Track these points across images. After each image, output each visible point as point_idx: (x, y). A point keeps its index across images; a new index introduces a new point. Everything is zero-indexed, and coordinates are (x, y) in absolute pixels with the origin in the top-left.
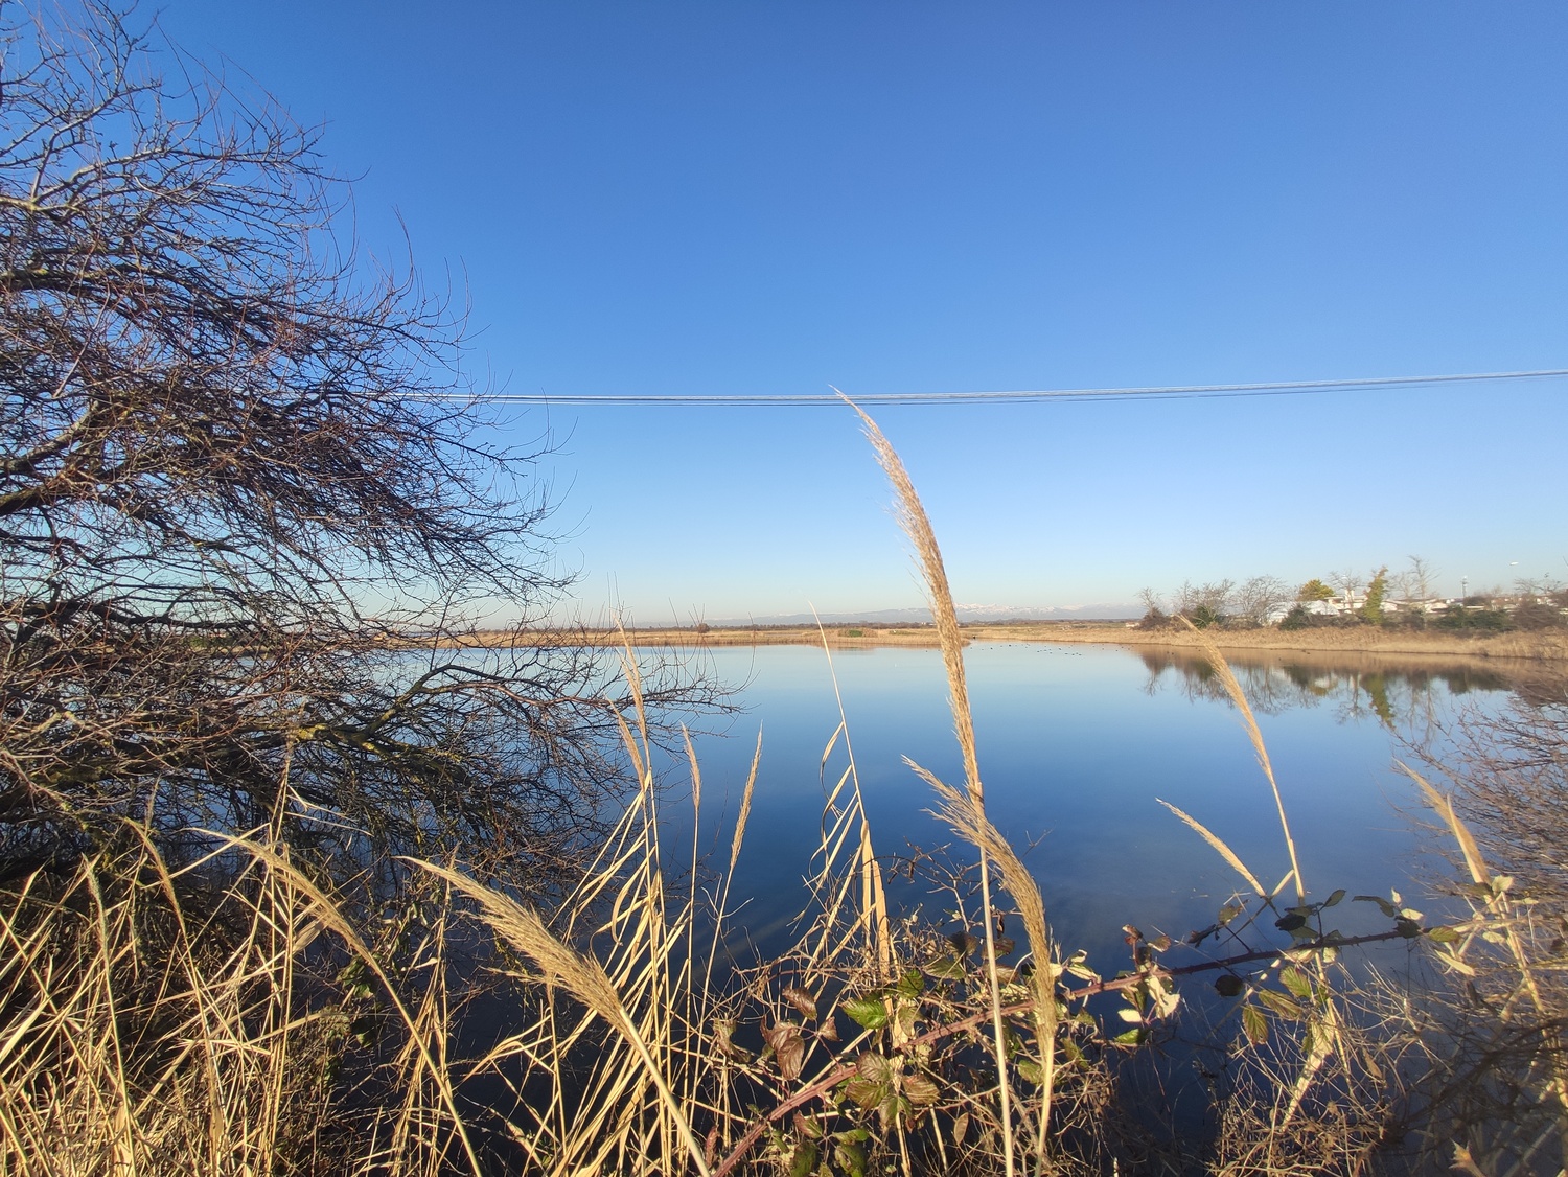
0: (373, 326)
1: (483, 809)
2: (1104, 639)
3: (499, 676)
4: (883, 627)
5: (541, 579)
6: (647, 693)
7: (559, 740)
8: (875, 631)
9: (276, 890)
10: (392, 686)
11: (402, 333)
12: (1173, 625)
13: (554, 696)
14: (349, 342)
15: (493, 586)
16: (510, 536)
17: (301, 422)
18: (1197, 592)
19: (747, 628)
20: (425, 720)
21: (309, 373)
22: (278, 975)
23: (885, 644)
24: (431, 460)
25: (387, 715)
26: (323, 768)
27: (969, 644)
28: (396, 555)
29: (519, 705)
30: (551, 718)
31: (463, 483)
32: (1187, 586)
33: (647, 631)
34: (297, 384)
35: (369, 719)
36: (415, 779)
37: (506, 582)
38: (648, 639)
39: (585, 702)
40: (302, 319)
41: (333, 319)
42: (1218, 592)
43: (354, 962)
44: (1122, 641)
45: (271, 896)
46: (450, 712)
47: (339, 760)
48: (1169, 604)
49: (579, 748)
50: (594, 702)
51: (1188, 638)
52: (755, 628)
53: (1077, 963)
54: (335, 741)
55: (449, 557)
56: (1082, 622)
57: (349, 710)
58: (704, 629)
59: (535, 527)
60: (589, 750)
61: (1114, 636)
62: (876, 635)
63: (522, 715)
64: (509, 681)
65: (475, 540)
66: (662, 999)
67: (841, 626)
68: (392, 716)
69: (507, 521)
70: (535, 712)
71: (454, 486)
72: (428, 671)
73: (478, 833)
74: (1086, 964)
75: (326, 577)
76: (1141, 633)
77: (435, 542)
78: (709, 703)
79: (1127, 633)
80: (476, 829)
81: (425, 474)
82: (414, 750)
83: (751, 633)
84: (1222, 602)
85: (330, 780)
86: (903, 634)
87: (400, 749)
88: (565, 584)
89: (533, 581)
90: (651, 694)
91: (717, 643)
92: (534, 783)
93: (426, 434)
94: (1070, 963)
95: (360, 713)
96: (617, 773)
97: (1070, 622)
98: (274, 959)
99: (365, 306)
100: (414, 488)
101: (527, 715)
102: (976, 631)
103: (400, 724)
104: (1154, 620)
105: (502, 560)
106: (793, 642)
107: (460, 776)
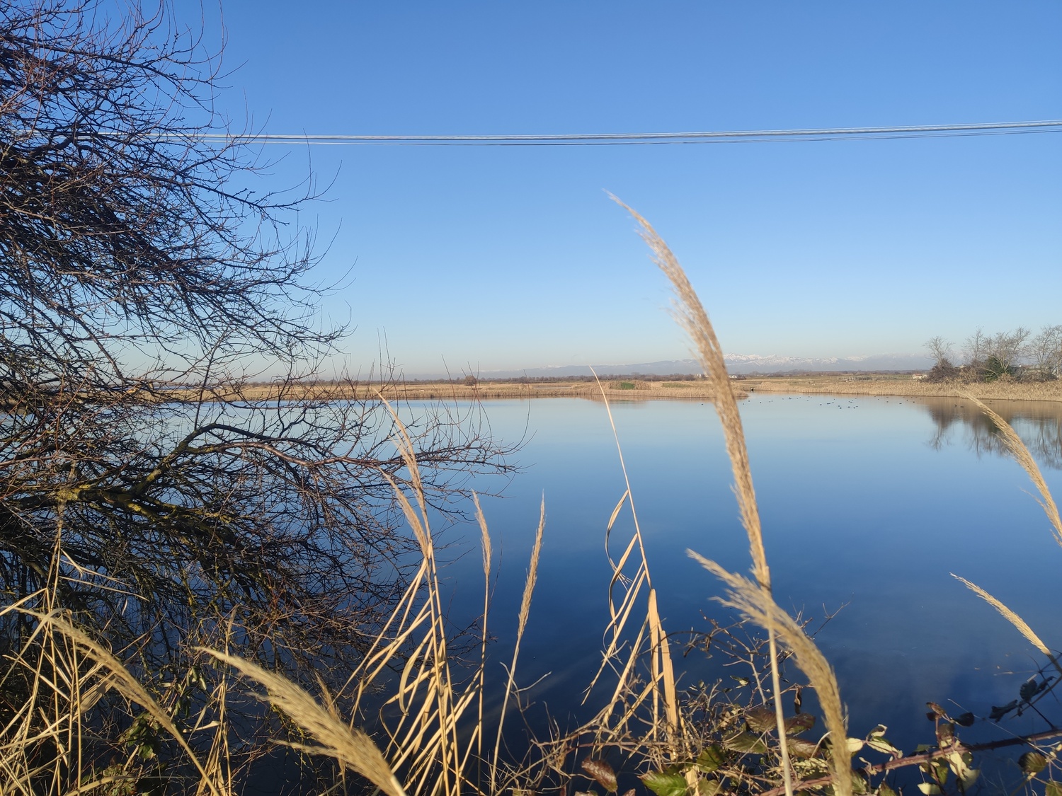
0: (123, 63)
1: (255, 569)
2: (889, 392)
3: (265, 434)
4: (656, 379)
5: (307, 333)
6: (420, 452)
7: (329, 500)
8: (648, 383)
9: (56, 655)
10: (156, 445)
11: (154, 70)
12: (962, 377)
13: (324, 455)
14: (96, 79)
15: (257, 342)
16: (273, 288)
17: (51, 167)
18: (989, 342)
19: (515, 381)
20: (191, 480)
21: (57, 114)
22: (64, 737)
23: (658, 397)
24: (188, 207)
25: (152, 475)
26: (89, 528)
27: (746, 397)
28: (154, 309)
29: (287, 465)
30: (322, 480)
31: (222, 233)
32: (979, 335)
33: (412, 383)
34: (43, 126)
35: (133, 479)
36: (184, 541)
37: (271, 337)
38: (414, 392)
39: (356, 462)
40: (49, 55)
41: (81, 56)
42: (1012, 342)
43: (136, 724)
44: (909, 393)
45: (53, 660)
46: (218, 472)
47: (104, 520)
48: (959, 354)
49: (351, 510)
50: (365, 463)
51: (978, 390)
52: (523, 381)
53: (877, 737)
54: (100, 501)
55: (210, 311)
56: (866, 373)
57: (113, 471)
58: (472, 381)
59: (300, 279)
60: (361, 511)
61: (900, 388)
62: (649, 388)
63: (290, 476)
64: (276, 440)
65: (236, 292)
66: (452, 765)
67: (612, 378)
68: (157, 477)
69: (269, 272)
70: (303, 470)
71: (213, 236)
72: (192, 430)
73: (249, 593)
74: (887, 738)
75: (85, 334)
76: (929, 386)
77: (195, 295)
78: (483, 462)
79: (914, 386)
80: (247, 590)
81: (182, 223)
82: (181, 510)
83: (520, 386)
84: (1016, 353)
85: (94, 540)
86: (678, 386)
87: (168, 510)
88: (332, 338)
89: (298, 336)
90: (424, 454)
91: (485, 396)
92: (304, 543)
93: (181, 179)
94: (870, 737)
95: (123, 473)
96: (389, 533)
97: (854, 373)
98: (58, 722)
99: (113, 40)
100: (170, 236)
101: (296, 475)
102: (755, 383)
103: (166, 485)
104: (943, 372)
105: (265, 313)
106: (563, 395)
107: (230, 537)
